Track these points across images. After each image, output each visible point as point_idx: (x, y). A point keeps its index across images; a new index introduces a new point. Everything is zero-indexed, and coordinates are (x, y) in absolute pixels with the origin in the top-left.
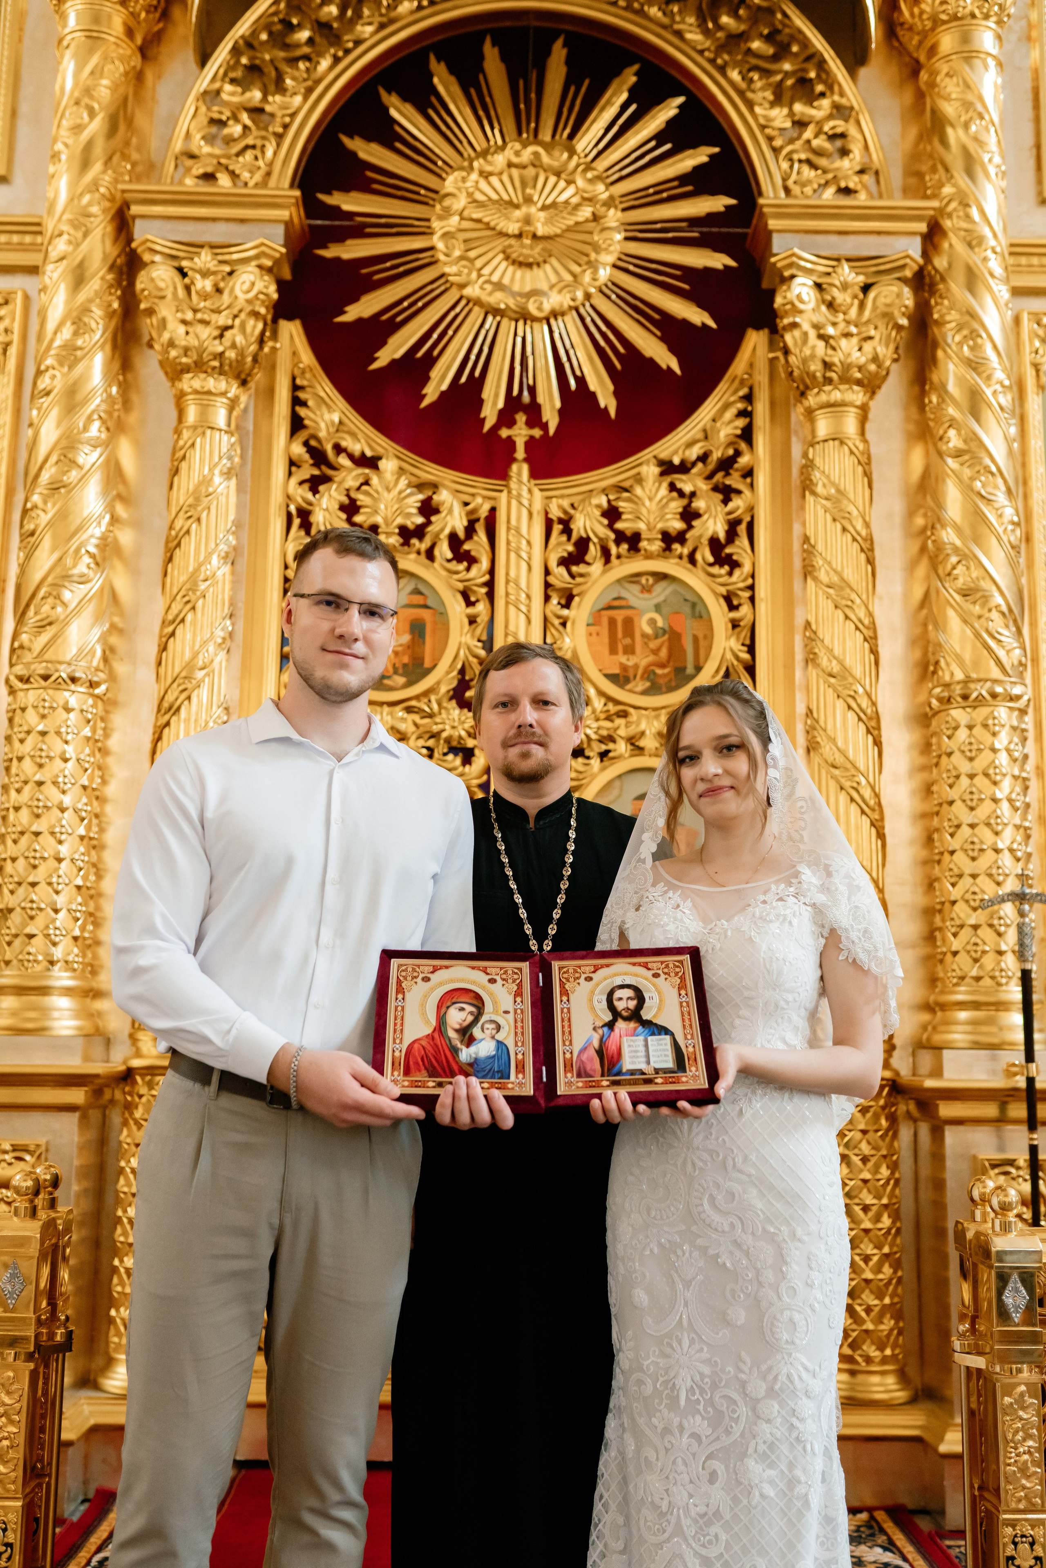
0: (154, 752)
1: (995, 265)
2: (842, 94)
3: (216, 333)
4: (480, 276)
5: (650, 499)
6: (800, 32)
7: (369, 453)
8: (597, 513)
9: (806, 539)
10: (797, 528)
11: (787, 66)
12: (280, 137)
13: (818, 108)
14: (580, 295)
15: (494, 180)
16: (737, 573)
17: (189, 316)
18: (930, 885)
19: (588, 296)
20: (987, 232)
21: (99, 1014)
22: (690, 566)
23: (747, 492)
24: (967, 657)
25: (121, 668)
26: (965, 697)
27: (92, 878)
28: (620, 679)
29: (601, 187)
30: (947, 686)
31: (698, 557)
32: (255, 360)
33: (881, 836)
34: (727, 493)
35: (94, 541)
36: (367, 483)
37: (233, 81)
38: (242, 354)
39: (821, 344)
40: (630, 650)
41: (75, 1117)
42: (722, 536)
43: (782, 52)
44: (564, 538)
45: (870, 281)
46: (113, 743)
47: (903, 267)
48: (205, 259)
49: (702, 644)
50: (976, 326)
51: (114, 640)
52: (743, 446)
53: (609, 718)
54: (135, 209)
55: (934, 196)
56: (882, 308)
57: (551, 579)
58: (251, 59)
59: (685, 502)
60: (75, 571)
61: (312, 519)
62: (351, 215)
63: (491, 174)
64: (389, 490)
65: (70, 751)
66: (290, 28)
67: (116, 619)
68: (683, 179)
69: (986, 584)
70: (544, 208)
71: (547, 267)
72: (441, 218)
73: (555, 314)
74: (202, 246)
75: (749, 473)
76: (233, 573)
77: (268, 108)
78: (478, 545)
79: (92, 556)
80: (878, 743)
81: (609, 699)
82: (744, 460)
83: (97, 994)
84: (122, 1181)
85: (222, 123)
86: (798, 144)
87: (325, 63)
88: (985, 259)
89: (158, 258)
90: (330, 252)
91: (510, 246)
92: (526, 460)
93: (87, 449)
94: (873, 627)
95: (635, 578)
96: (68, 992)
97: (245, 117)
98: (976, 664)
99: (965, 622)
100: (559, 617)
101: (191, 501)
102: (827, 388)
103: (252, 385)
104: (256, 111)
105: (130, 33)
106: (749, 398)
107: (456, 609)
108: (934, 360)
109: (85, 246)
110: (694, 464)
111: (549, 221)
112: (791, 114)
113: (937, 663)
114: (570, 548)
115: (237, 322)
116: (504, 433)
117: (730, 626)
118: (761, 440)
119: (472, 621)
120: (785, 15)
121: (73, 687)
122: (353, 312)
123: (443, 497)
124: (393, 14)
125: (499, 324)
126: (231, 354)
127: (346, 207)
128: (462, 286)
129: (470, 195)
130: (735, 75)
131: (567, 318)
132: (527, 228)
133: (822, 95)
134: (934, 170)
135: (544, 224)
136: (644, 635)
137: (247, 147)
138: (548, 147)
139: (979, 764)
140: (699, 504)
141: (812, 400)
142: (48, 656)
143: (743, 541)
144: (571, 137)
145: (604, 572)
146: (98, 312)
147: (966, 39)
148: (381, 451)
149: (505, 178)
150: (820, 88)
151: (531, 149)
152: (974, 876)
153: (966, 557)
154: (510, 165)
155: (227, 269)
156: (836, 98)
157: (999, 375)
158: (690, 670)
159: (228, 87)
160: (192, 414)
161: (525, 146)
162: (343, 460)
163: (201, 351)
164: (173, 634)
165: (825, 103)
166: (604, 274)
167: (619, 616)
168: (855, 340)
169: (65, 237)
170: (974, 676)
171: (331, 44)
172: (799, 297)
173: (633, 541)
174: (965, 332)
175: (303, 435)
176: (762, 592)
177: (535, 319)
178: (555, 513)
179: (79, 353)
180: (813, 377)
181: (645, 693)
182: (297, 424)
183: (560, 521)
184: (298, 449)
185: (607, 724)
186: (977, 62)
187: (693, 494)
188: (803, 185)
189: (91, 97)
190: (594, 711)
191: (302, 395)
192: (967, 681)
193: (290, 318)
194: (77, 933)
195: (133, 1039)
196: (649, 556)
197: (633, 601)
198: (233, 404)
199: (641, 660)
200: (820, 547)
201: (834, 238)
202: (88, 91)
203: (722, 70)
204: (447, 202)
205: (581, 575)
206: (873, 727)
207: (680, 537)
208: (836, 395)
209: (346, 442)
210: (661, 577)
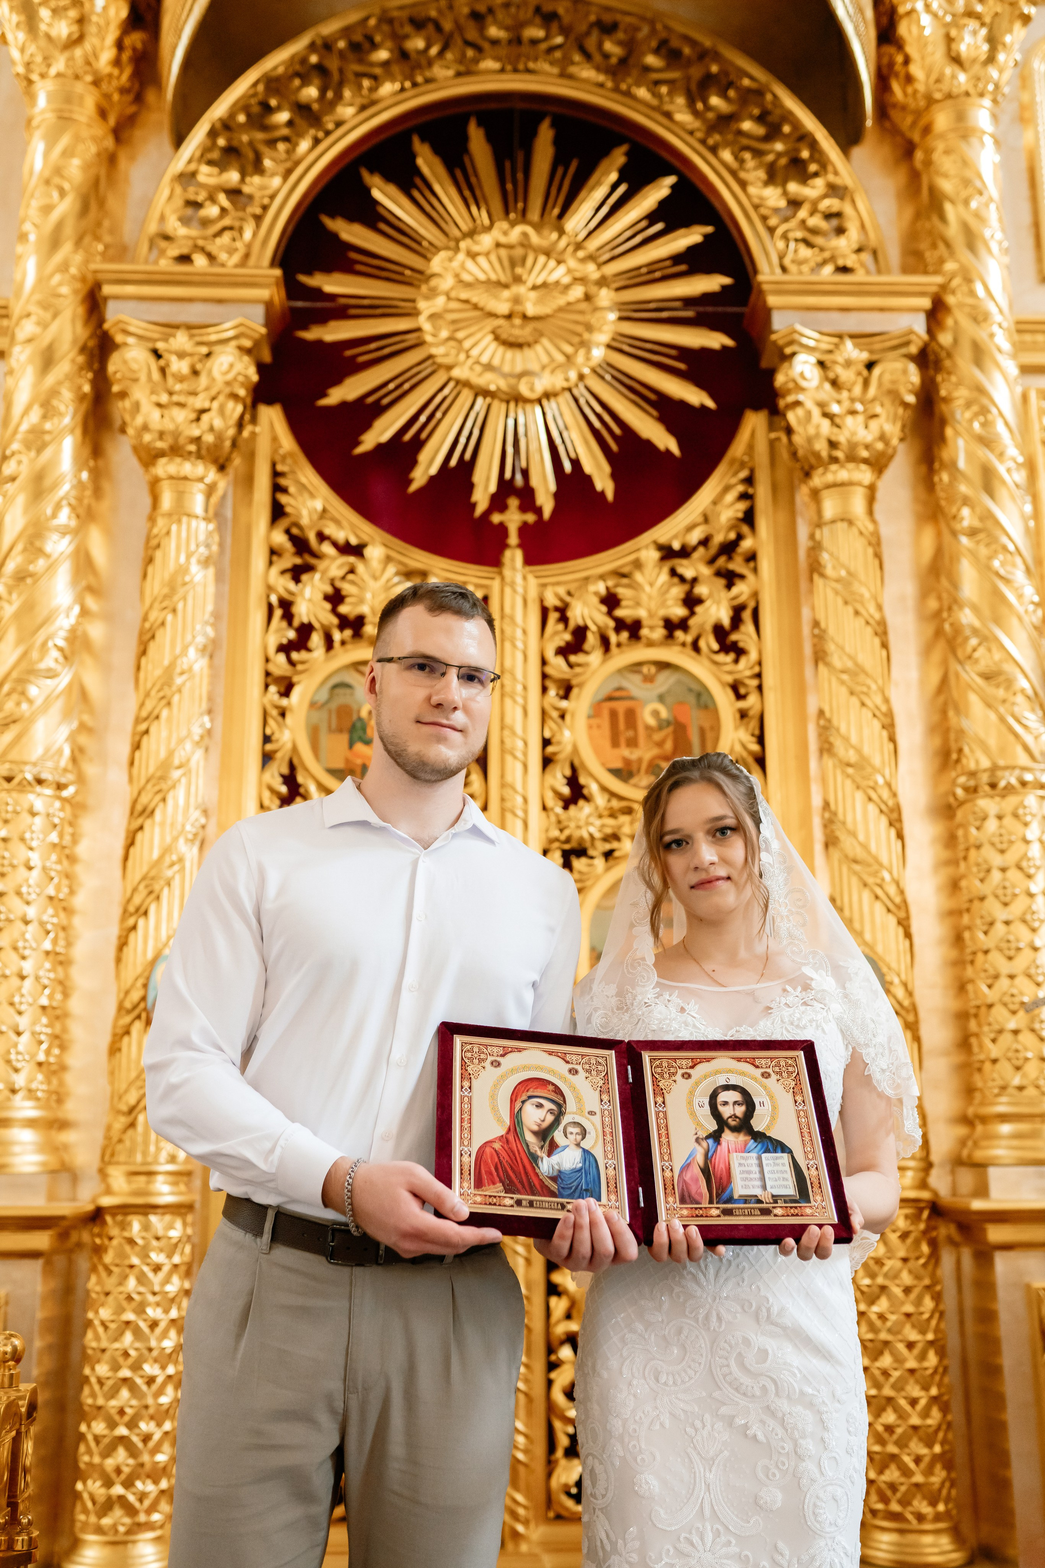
0: (126, 858)
1: (1002, 340)
2: (836, 173)
3: (193, 416)
4: (468, 357)
5: (651, 585)
6: (790, 113)
7: (354, 541)
8: (595, 600)
9: (816, 624)
10: (806, 613)
11: (779, 146)
12: (258, 219)
13: (813, 187)
14: (573, 375)
15: (482, 260)
16: (743, 661)
17: (164, 398)
18: (961, 987)
19: (581, 377)
20: (992, 308)
21: (66, 1147)
22: (693, 654)
23: (750, 577)
24: (992, 742)
25: (90, 770)
26: (993, 786)
27: (59, 996)
29: (591, 267)
30: (973, 774)
31: (702, 644)
32: (234, 444)
33: (908, 935)
34: (730, 578)
35: (62, 634)
36: (352, 571)
37: (210, 163)
38: (220, 437)
39: (826, 423)
40: (632, 743)
41: (38, 1264)
42: (726, 622)
43: (773, 133)
44: (561, 626)
45: (874, 357)
46: (82, 849)
47: (907, 344)
48: (181, 340)
49: (709, 735)
50: (985, 401)
51: (83, 740)
52: (745, 529)
53: (613, 815)
54: (107, 290)
55: (937, 272)
56: (887, 385)
57: (549, 670)
58: (229, 140)
59: (686, 587)
60: (42, 666)
61: (295, 610)
62: (333, 297)
63: (478, 254)
64: (375, 578)
65: (35, 858)
66: (267, 110)
67: (86, 718)
68: (676, 259)
69: (1008, 667)
70: (534, 288)
71: (538, 348)
72: (427, 298)
73: (547, 395)
74: (177, 327)
75: (752, 557)
76: (211, 666)
77: (246, 189)
79: (61, 649)
80: (900, 836)
81: (613, 795)
82: (747, 544)
83: (63, 1125)
84: (90, 1335)
85: (196, 205)
86: (793, 223)
87: (304, 145)
88: (992, 336)
89: (131, 340)
90: (312, 334)
91: (499, 327)
92: (519, 546)
93: (55, 537)
94: (890, 714)
95: (636, 667)
96: (31, 1123)
97: (222, 199)
98: (1003, 750)
99: (989, 705)
100: (557, 709)
101: (166, 590)
102: (834, 467)
103: (231, 470)
104: (234, 193)
105: (103, 113)
106: (749, 481)
108: (942, 439)
109: (54, 327)
110: (695, 548)
111: (539, 301)
112: (785, 193)
113: (960, 751)
114: (568, 637)
115: (215, 405)
116: (496, 518)
117: (738, 716)
118: (762, 523)
120: (775, 96)
121: (38, 789)
122: (336, 396)
124: (375, 96)
125: (489, 407)
126: (209, 438)
127: (329, 288)
128: (449, 368)
129: (457, 276)
130: (727, 155)
131: (561, 399)
132: (518, 308)
133: (816, 175)
134: (934, 246)
135: (535, 304)
136: (648, 728)
137: (225, 229)
138: (538, 227)
139: (1011, 858)
140: (701, 590)
141: (817, 480)
142: (13, 755)
143: (748, 627)
144: (561, 216)
145: (604, 661)
146: (67, 395)
147: (961, 117)
148: (366, 538)
149: (493, 257)
150: (813, 167)
151: (519, 229)
152: (1012, 977)
153: (987, 639)
154: (498, 245)
155: (204, 350)
156: (831, 177)
157: (1012, 451)
159: (205, 169)
160: (167, 501)
161: (513, 224)
162: (327, 549)
163: (176, 434)
164: (147, 732)
165: (819, 183)
166: (598, 354)
167: (621, 707)
168: (860, 419)
169: (33, 318)
170: (1001, 763)
171: (312, 126)
172: (802, 375)
173: (633, 628)
174: (975, 408)
175: (284, 523)
176: (769, 680)
177: (527, 401)
178: (551, 601)
179: (47, 438)
180: (817, 455)
182: (278, 512)
183: (557, 609)
184: (279, 538)
185: (610, 822)
186: (974, 141)
187: (695, 580)
188: (800, 263)
189: (62, 177)
190: (597, 808)
191: (283, 482)
192: (994, 769)
193: (270, 402)
194: (41, 1057)
195: (102, 1173)
196: (651, 644)
197: (635, 692)
198: (210, 490)
199: (645, 753)
200: (831, 631)
201: (836, 316)
202: (58, 171)
203: (714, 150)
204: (433, 283)
205: (579, 665)
206: (895, 819)
207: (683, 624)
208: (842, 474)
209: (330, 530)
210: (664, 666)
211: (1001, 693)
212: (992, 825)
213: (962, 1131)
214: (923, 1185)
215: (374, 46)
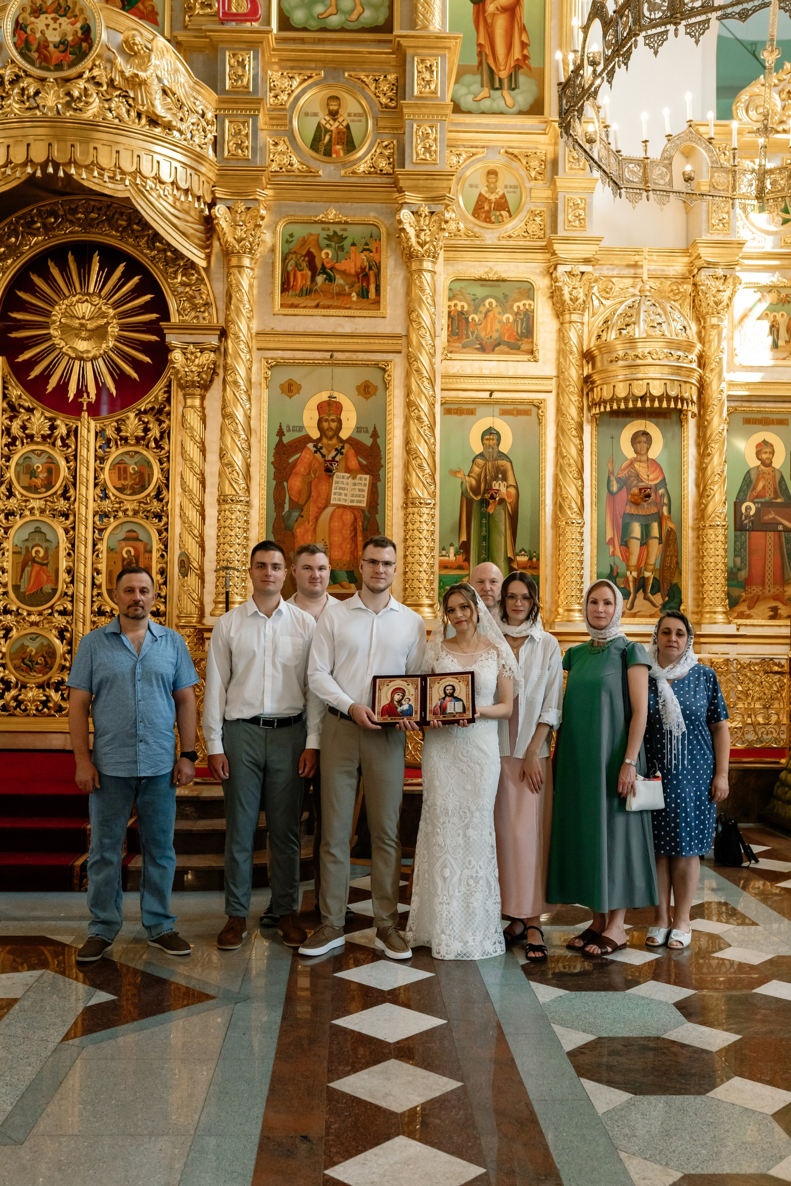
4: (67, 344)
5: (133, 424)
7: (31, 407)
8: (114, 429)
9: (182, 442)
11: (181, 262)
13: (190, 280)
14: (102, 351)
15: (72, 308)
16: (163, 452)
19: (105, 352)
20: (241, 335)
22: (146, 449)
23: (167, 422)
28: (121, 490)
29: (111, 311)
31: (149, 445)
34: (161, 422)
36: (30, 418)
39: (184, 373)
40: (125, 479)
42: (158, 437)
43: (178, 258)
44: (102, 438)
45: (202, 350)
47: (211, 347)
50: (237, 372)
52: (167, 404)
53: (117, 504)
56: (205, 361)
57: (97, 454)
59: (145, 425)
61: (11, 431)
62: (19, 321)
63: (71, 305)
64: (38, 421)
68: (141, 307)
70: (89, 319)
71: (91, 341)
72: (53, 323)
73: (94, 359)
75: (169, 414)
78: (71, 441)
81: (116, 497)
82: (167, 409)
86: (183, 294)
87: (9, 262)
90: (13, 335)
91: (78, 333)
92: (87, 410)
94: (202, 475)
95: (127, 453)
98: (228, 489)
100: (100, 467)
106: (169, 386)
107: (63, 463)
108: (224, 381)
110: (149, 411)
114: (104, 442)
116: (80, 400)
117: (160, 470)
118: (174, 401)
119: (69, 468)
122: (22, 357)
123: (58, 422)
125: (74, 362)
127: (17, 318)
128: (60, 348)
129: (63, 313)
131: (98, 360)
132: (83, 327)
133: (193, 275)
135: (89, 325)
136: (130, 473)
138: (91, 296)
140: (151, 426)
141: (184, 392)
143: (166, 439)
145: (116, 451)
147: (239, 261)
148: (34, 406)
149: (76, 306)
154: (78, 302)
156: (198, 275)
157: (243, 387)
158: (146, 486)
161: (83, 296)
162: (22, 410)
165: (194, 278)
166: (111, 344)
168: (196, 373)
171: (12, 254)
172: (176, 357)
173: (126, 440)
174: (232, 373)
175: (7, 400)
176: (171, 458)
177: (86, 360)
178: (99, 429)
181: (130, 495)
182: (5, 396)
183: (101, 432)
184: (5, 405)
186: (242, 270)
187: (148, 422)
188: (184, 311)
190: (111, 501)
191: (6, 385)
193: (2, 355)
196: (132, 445)
197: (127, 461)
199: (129, 482)
201: (188, 336)
203: (156, 265)
204: (53, 318)
205: (108, 452)
207: (143, 438)
208: (191, 391)
209: (22, 403)
210: (137, 452)
214: (200, 622)
215: (36, 222)
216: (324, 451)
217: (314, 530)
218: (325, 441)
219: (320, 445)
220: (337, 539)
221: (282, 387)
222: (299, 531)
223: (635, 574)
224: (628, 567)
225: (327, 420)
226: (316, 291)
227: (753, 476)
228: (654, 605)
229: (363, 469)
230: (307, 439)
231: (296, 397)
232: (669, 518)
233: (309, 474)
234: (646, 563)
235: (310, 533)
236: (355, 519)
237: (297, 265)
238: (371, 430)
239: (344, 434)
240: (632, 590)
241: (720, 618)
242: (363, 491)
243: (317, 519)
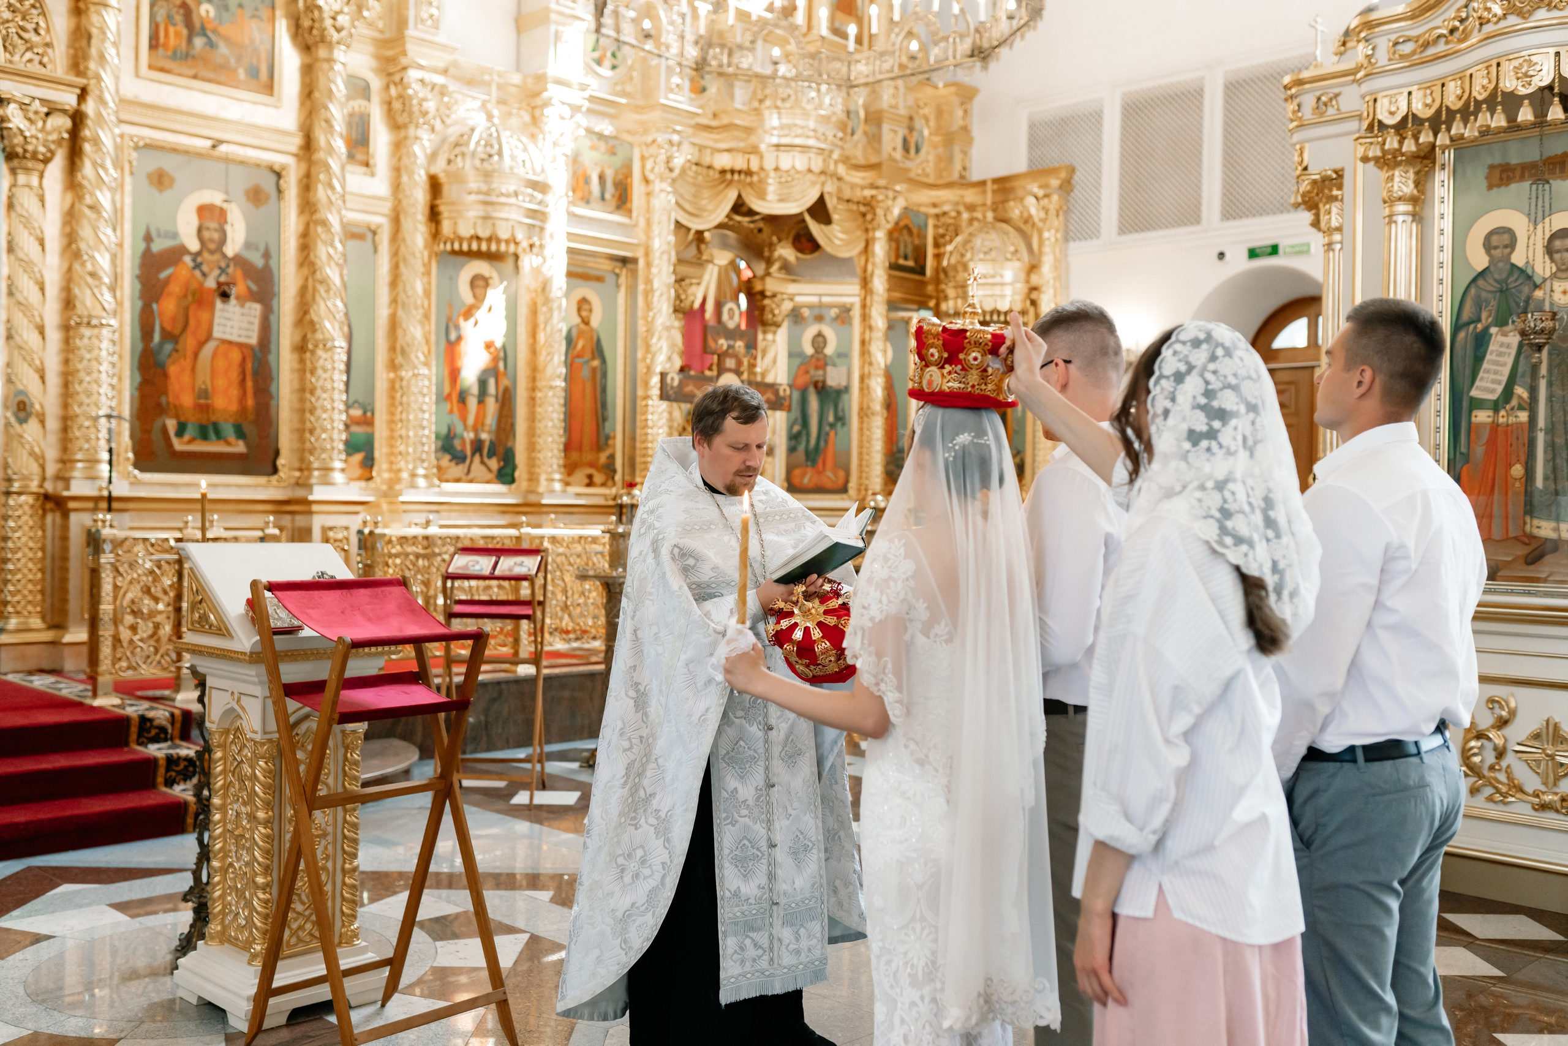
18: (65, 406)
24: (89, 303)
26: (88, 323)
30: (79, 316)
33: (43, 382)
39: (22, 139)
45: (49, 112)
47: (67, 108)
55: (84, 76)
56: (55, 125)
69: (100, 272)
80: (43, 338)
94: (43, 283)
98: (94, 308)
99: (89, 287)
102: (24, 160)
108: (80, 158)
113: (74, 304)
134: (84, 58)
139: (93, 355)
152: (88, 404)
153: (91, 257)
170: (93, 313)
174: (96, 147)
186: (108, 9)
192: (89, 316)
206: (41, 330)
211: (96, 283)
212: (86, 341)
213: (60, 466)
214: (41, 486)
216: (205, 268)
217: (193, 370)
218: (206, 255)
219: (199, 260)
220: (221, 382)
221: (150, 176)
222: (173, 370)
223: (472, 435)
224: (465, 427)
225: (208, 229)
226: (194, 57)
227: (574, 333)
228: (490, 470)
229: (254, 297)
230: (182, 250)
231: (168, 193)
232: (505, 374)
233: (185, 296)
234: (483, 424)
235: (188, 372)
236: (244, 360)
237: (169, 18)
238: (262, 248)
239: (230, 250)
240: (469, 452)
241: (558, 486)
242: (251, 323)
243: (196, 355)
